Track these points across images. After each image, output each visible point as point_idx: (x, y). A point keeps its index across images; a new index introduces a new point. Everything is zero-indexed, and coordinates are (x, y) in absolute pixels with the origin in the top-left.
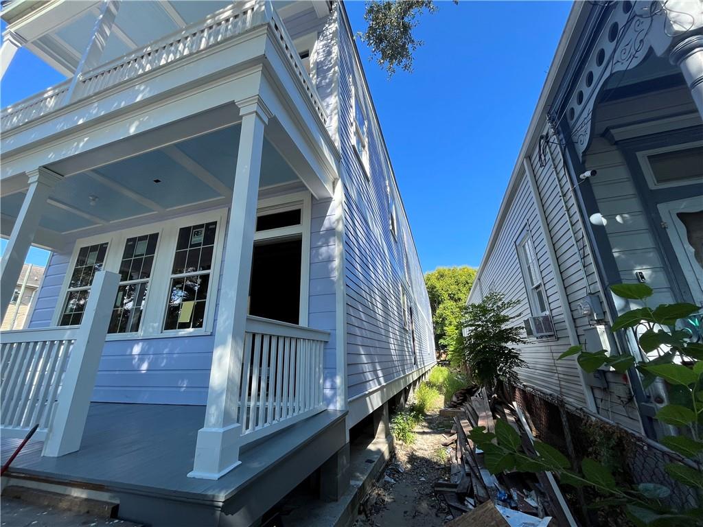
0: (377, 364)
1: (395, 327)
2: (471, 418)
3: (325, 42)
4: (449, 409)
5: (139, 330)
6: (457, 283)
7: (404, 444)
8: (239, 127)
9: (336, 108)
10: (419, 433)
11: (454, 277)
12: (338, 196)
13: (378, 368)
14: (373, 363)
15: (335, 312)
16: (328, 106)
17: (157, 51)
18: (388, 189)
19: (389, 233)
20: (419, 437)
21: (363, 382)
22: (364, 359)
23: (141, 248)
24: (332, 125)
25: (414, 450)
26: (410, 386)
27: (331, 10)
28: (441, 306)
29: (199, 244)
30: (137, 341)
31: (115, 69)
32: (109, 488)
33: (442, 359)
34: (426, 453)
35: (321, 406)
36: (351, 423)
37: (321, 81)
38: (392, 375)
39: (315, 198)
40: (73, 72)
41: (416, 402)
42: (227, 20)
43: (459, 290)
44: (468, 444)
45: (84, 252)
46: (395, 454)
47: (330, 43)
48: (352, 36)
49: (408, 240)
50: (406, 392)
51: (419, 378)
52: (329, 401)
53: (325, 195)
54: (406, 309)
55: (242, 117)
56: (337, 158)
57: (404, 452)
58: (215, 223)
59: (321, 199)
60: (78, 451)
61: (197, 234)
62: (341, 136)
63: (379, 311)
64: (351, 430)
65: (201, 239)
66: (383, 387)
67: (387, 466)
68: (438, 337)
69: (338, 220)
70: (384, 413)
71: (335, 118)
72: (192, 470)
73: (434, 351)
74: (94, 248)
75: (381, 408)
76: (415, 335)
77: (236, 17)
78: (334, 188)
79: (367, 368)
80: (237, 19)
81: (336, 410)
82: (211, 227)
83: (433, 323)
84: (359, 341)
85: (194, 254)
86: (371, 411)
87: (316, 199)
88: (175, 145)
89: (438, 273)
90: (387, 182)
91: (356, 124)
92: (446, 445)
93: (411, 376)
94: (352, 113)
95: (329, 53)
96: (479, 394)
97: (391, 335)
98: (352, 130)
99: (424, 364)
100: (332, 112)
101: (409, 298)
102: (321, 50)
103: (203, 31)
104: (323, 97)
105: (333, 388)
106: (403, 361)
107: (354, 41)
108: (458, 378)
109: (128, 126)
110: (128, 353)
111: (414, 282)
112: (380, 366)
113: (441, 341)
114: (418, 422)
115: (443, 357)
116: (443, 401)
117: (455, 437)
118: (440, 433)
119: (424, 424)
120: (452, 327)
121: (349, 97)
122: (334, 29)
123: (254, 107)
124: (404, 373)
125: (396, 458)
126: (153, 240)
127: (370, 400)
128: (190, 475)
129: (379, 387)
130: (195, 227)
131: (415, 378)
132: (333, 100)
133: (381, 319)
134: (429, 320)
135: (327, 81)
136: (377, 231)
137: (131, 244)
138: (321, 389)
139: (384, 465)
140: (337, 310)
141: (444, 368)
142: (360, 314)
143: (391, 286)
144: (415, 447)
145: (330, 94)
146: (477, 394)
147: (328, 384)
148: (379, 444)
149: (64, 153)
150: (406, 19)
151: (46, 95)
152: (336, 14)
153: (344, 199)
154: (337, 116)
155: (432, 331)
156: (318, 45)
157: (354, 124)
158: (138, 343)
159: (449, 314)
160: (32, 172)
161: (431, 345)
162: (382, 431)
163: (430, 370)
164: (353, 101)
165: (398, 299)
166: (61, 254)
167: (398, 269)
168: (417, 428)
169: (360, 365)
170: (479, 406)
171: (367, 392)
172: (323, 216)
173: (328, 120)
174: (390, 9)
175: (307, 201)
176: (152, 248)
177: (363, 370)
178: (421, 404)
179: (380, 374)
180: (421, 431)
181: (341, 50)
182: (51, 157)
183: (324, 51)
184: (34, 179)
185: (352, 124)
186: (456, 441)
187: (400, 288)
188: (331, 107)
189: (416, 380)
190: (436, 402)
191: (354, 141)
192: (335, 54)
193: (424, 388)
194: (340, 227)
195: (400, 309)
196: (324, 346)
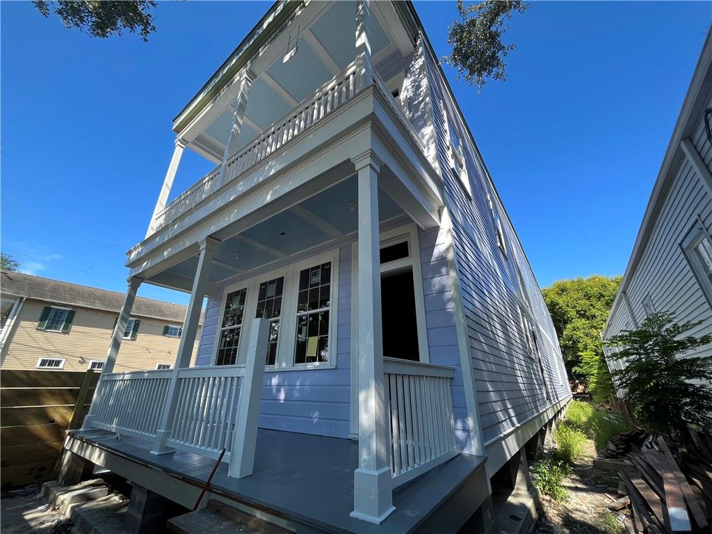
0: (507, 401)
1: (520, 357)
2: (647, 477)
3: (413, 78)
4: (607, 460)
5: (276, 363)
6: (588, 296)
7: (553, 500)
8: (356, 177)
9: (431, 138)
10: (570, 488)
11: (582, 290)
12: (445, 223)
13: (509, 406)
14: (503, 401)
15: (458, 345)
16: (423, 136)
17: (279, 129)
18: (491, 203)
19: (498, 251)
20: (572, 494)
21: (497, 423)
22: (493, 396)
23: (271, 291)
24: (430, 153)
25: (569, 511)
26: (545, 426)
27: (415, 46)
28: (568, 326)
29: (318, 284)
30: (274, 373)
31: (250, 150)
32: (287, 516)
33: (579, 391)
34: (586, 516)
35: (456, 450)
36: (491, 472)
37: (413, 115)
38: (525, 414)
39: (421, 228)
40: (221, 160)
41: (557, 446)
42: (333, 89)
43: (592, 305)
44: (653, 514)
45: (231, 297)
46: (544, 513)
47: (418, 77)
48: (437, 62)
49: (518, 254)
50: (542, 433)
51: (555, 417)
52: (463, 444)
53: (432, 224)
54: (528, 334)
55: (357, 171)
56: (441, 185)
57: (556, 512)
58: (329, 263)
59: (427, 229)
60: (251, 475)
61: (315, 275)
62: (440, 163)
63: (501, 340)
64: (491, 479)
65: (318, 279)
66: (518, 428)
67: (537, 526)
68: (569, 365)
69: (448, 249)
70: (522, 459)
71: (433, 147)
72: (353, 510)
73: (567, 381)
74: (237, 293)
75: (518, 454)
76: (543, 364)
77: (339, 84)
78: (440, 216)
79: (498, 407)
80: (341, 86)
81: (472, 455)
82: (326, 267)
83: (561, 347)
84: (486, 376)
85: (314, 293)
86: (509, 458)
87: (423, 230)
88: (300, 204)
89: (558, 287)
90: (488, 196)
91: (452, 147)
92: (613, 509)
93: (545, 414)
94: (448, 138)
95: (419, 87)
96: (650, 443)
97: (517, 366)
98: (449, 153)
99: (557, 398)
100: (428, 141)
101: (530, 320)
102: (410, 87)
103: (313, 104)
104: (419, 129)
105: (465, 429)
106: (534, 396)
107: (439, 67)
108: (610, 418)
109: (264, 195)
110: (268, 384)
111: (531, 300)
112: (511, 404)
113: (575, 369)
114: (566, 474)
115: (580, 388)
116: (594, 448)
117: (626, 500)
118: (601, 491)
119: (574, 476)
120: (588, 352)
121: (443, 122)
122: (421, 63)
123: (368, 161)
124: (538, 411)
125: (546, 518)
126: (279, 283)
127: (506, 444)
128: (352, 514)
129: (513, 429)
130: (313, 269)
131: (551, 417)
132: (428, 130)
133: (503, 348)
134: (555, 344)
135: (419, 113)
136: (486, 250)
137: (264, 287)
138: (452, 431)
139: (533, 525)
140: (459, 344)
141: (584, 404)
142: (482, 345)
143: (508, 309)
144: (570, 507)
145: (424, 125)
146: (647, 443)
147: (459, 425)
148: (520, 496)
149: (221, 223)
150: (493, 29)
151: (204, 181)
152: (421, 50)
153: (452, 226)
154: (434, 144)
155: (561, 356)
156: (407, 83)
157: (450, 148)
158: (275, 376)
159: (582, 335)
160: (202, 242)
161: (562, 375)
162: (522, 480)
163: (565, 405)
164: (446, 126)
165: (517, 323)
166: (215, 300)
167: (512, 288)
168: (566, 482)
169: (489, 404)
170: (658, 462)
171: (502, 436)
172: (433, 246)
173: (425, 150)
174: (474, 25)
175: (414, 233)
176: (279, 290)
177: (494, 409)
178: (566, 451)
179: (512, 412)
180: (573, 485)
181: (430, 81)
182: (213, 228)
183: (413, 87)
184: (203, 246)
185: (448, 148)
186: (630, 506)
187: (519, 311)
188: (427, 137)
189: (552, 419)
190: (585, 449)
191: (452, 164)
192: (425, 86)
193: (564, 430)
194: (451, 256)
195: (521, 334)
196: (451, 382)
